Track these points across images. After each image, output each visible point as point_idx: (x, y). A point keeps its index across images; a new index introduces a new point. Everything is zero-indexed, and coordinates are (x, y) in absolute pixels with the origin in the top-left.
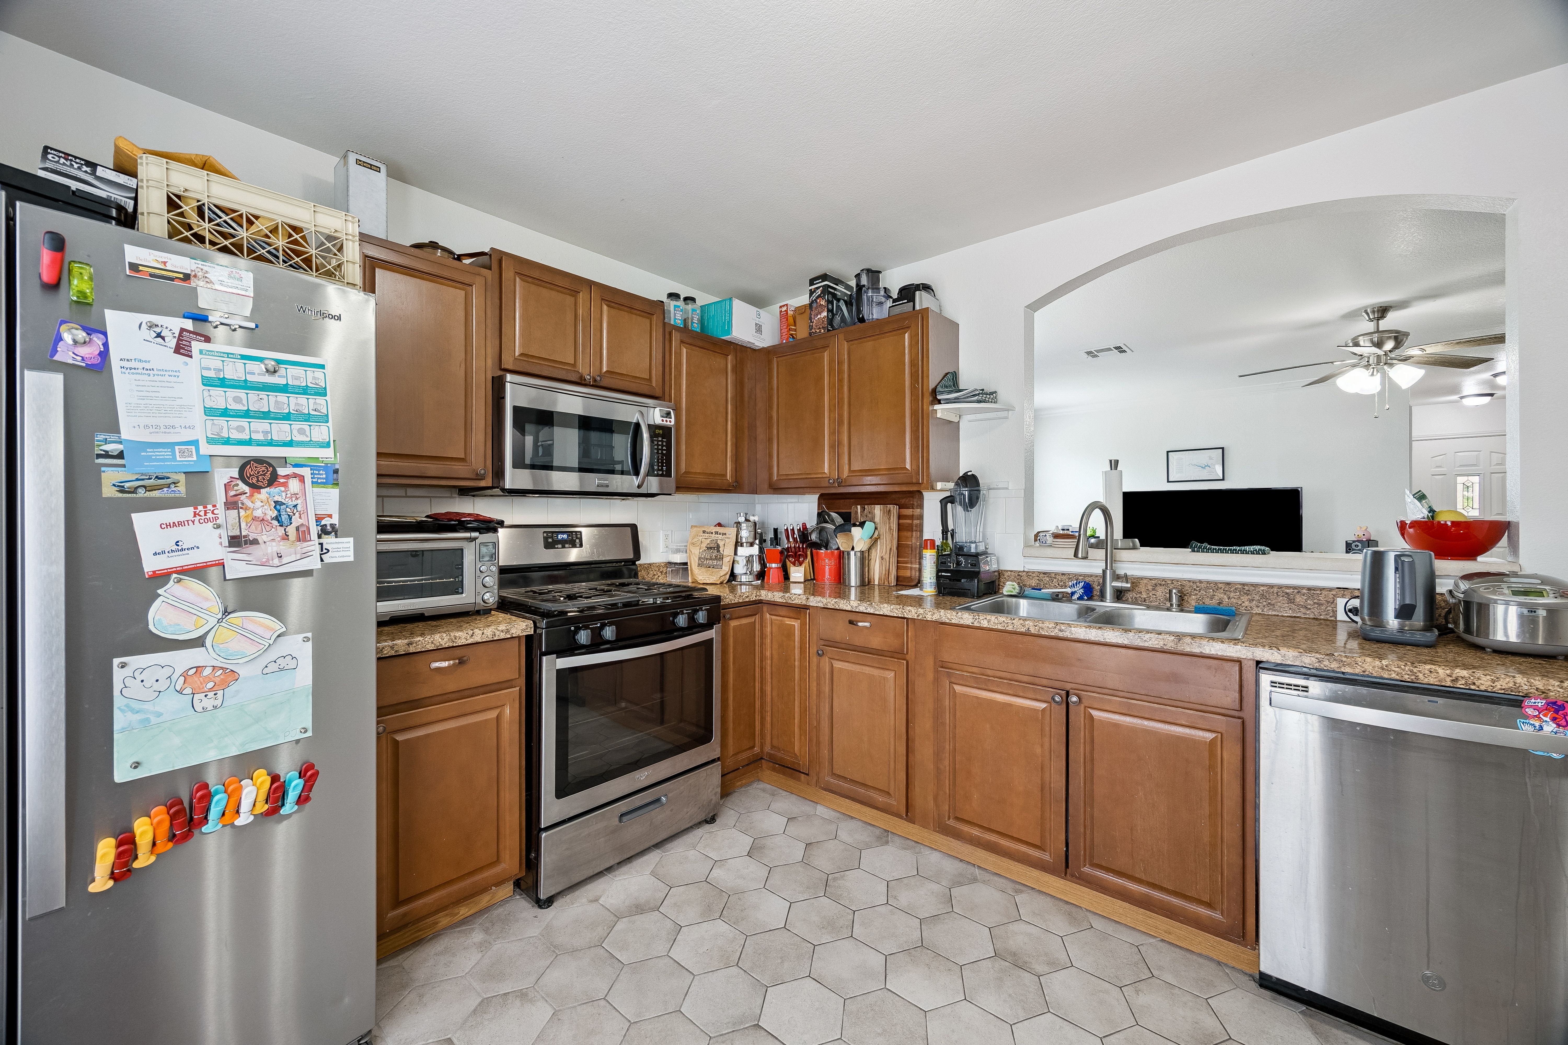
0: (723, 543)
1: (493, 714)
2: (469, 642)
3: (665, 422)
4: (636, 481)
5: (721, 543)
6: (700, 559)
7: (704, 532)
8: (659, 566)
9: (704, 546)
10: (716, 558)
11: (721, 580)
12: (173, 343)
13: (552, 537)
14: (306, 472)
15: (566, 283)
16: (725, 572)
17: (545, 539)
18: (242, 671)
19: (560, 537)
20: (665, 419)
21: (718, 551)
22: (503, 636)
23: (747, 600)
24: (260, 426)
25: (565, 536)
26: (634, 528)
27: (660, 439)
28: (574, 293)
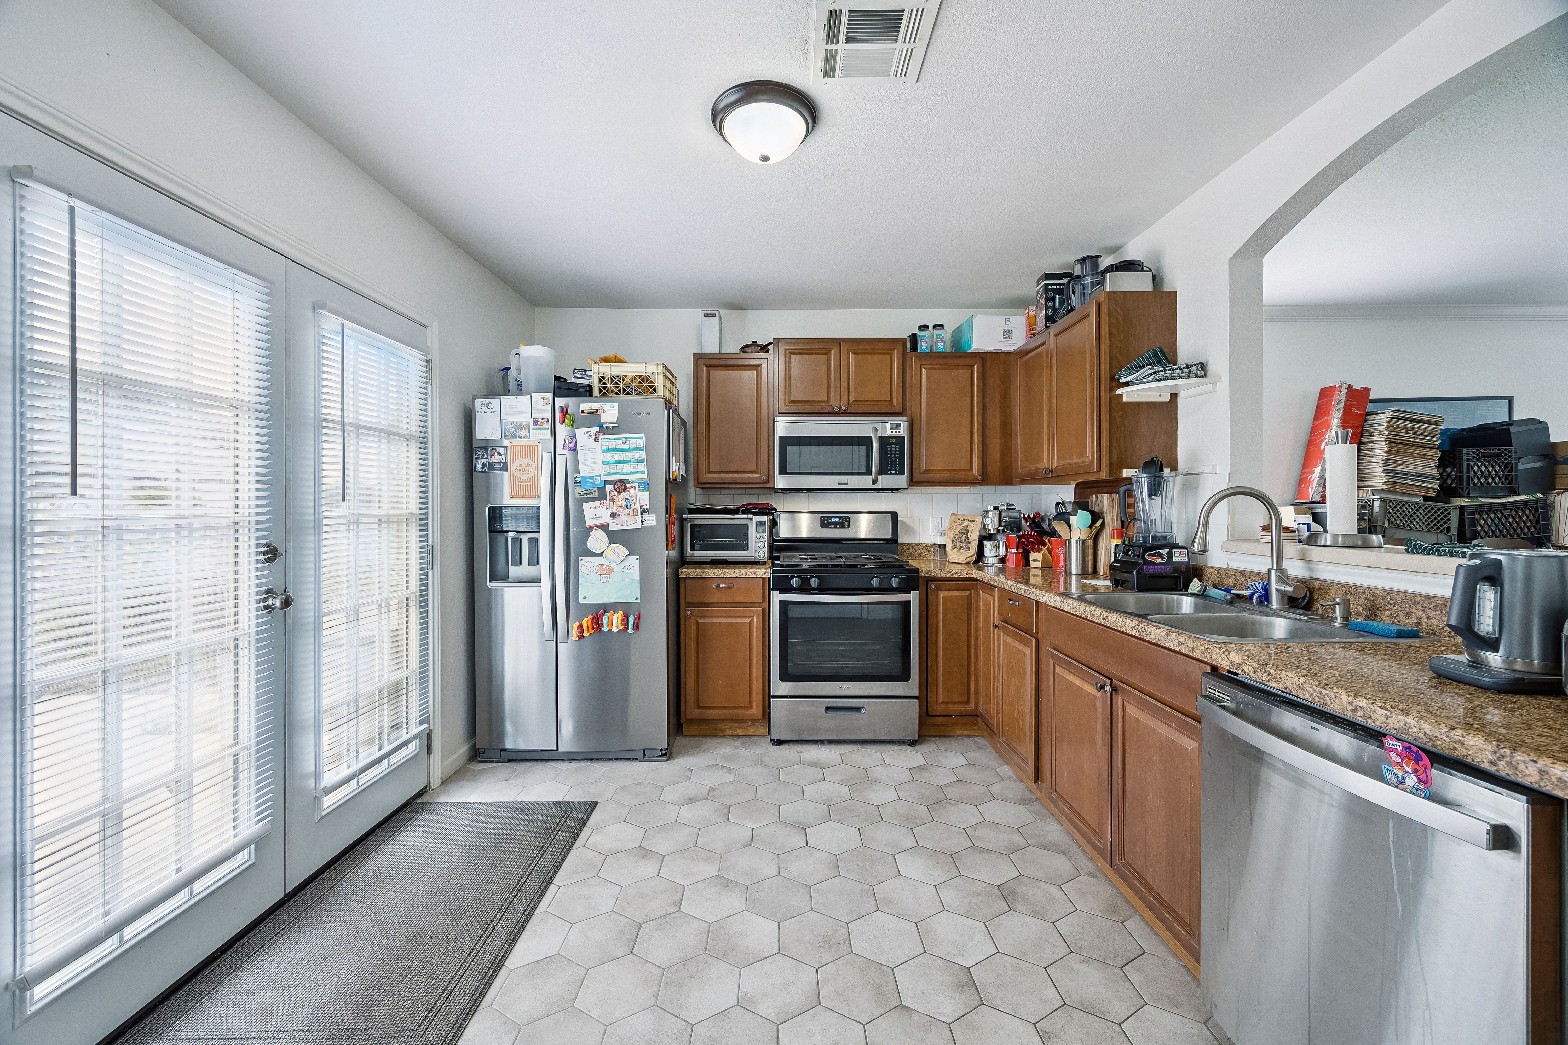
0: (972, 528)
1: (747, 620)
2: (732, 576)
3: (894, 433)
4: (870, 478)
5: (970, 529)
6: (953, 541)
7: (959, 519)
8: (926, 546)
9: (958, 530)
10: (965, 542)
11: (967, 561)
12: (593, 437)
13: (827, 520)
14: (636, 485)
15: (821, 347)
16: (971, 554)
17: (822, 521)
18: (616, 568)
19: (833, 520)
20: (894, 431)
21: (967, 535)
22: (751, 575)
23: (956, 576)
24: (620, 466)
25: (837, 520)
26: (894, 515)
27: (893, 446)
28: (827, 353)
